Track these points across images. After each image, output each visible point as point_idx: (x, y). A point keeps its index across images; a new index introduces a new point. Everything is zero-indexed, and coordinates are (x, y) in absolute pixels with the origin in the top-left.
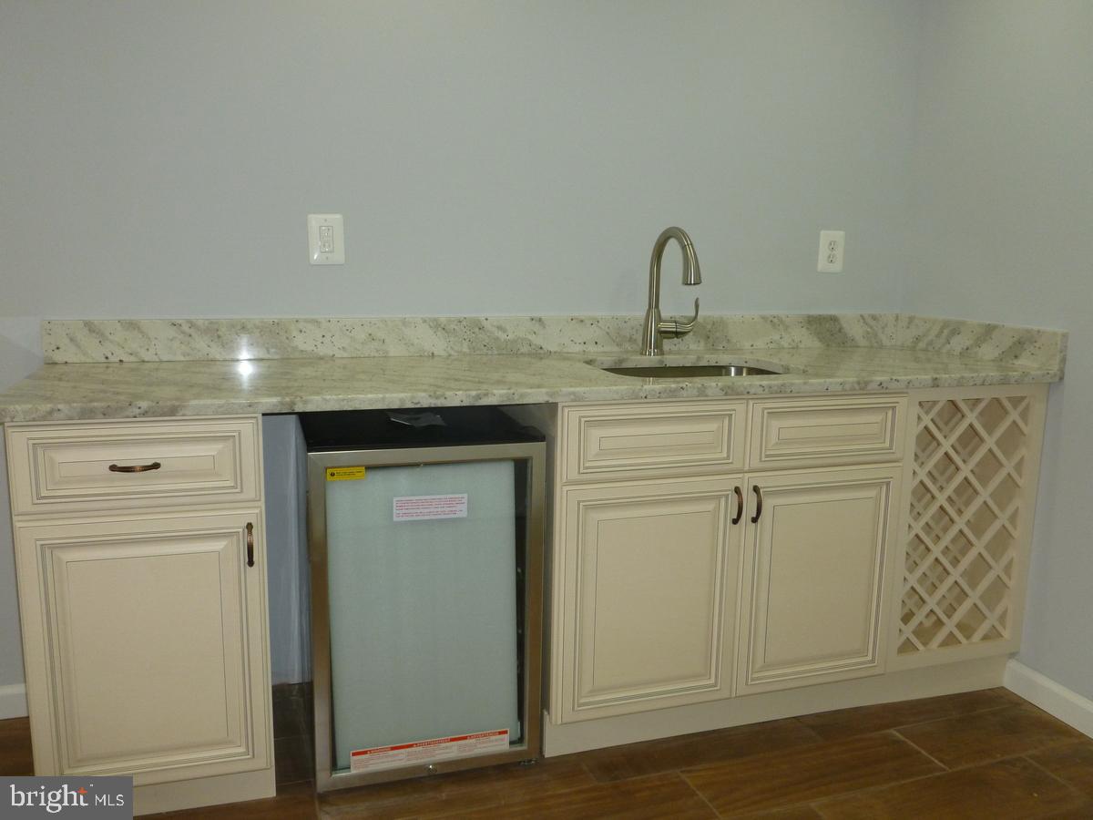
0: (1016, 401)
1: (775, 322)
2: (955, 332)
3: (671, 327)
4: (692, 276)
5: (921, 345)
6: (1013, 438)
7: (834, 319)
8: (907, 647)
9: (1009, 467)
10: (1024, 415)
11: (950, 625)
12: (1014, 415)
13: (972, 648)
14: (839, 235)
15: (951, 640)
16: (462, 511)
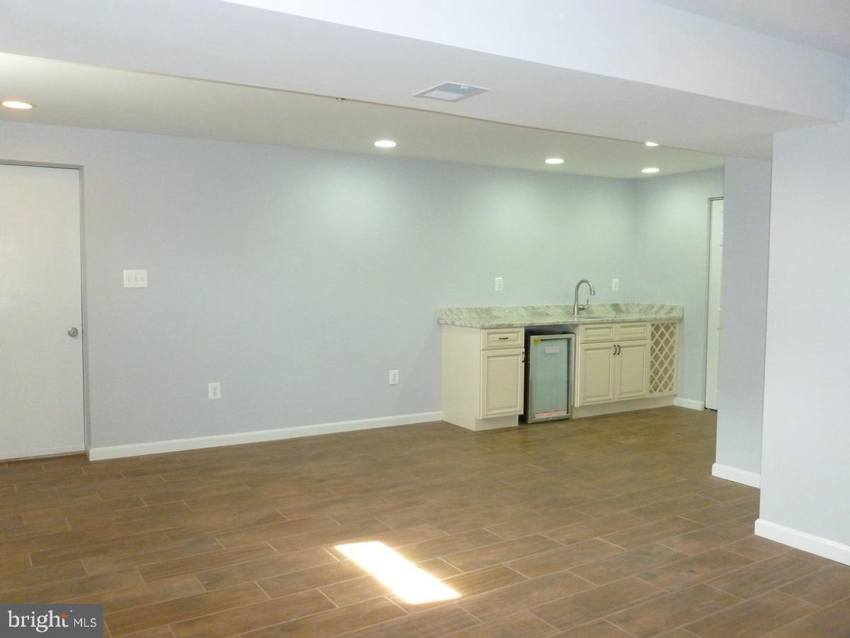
0: (672, 324)
1: (603, 306)
2: (653, 307)
3: (582, 307)
4: (592, 292)
5: (643, 311)
6: (672, 334)
7: (618, 305)
8: (651, 392)
9: (671, 342)
10: (674, 328)
11: (661, 386)
12: (672, 328)
13: (666, 392)
14: (617, 280)
15: (661, 391)
16: (558, 351)
